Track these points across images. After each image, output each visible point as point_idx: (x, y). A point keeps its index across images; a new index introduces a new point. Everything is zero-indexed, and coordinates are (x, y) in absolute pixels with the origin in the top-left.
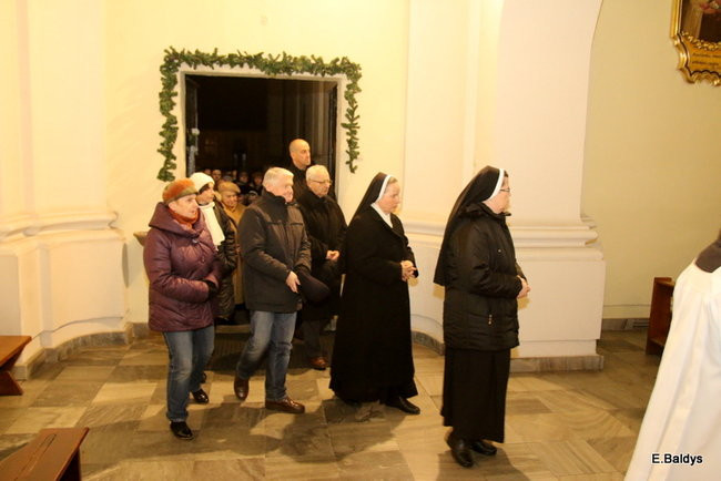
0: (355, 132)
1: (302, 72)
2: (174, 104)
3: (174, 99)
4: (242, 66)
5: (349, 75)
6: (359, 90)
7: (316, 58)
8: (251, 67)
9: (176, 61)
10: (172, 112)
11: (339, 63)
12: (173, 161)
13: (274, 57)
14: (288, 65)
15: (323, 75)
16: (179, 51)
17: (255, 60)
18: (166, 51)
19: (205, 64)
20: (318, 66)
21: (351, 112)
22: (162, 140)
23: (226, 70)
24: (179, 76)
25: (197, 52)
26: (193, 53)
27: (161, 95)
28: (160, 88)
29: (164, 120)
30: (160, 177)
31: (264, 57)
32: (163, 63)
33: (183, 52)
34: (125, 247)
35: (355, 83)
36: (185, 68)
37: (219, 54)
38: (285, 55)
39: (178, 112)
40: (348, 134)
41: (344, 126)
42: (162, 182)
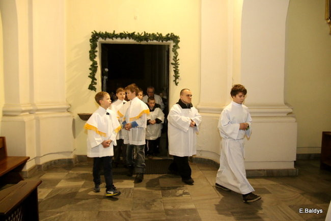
0: (177, 67)
1: (153, 40)
2: (96, 56)
3: (96, 54)
4: (126, 38)
5: (174, 41)
6: (179, 48)
7: (159, 33)
8: (130, 39)
9: (97, 37)
10: (95, 60)
11: (169, 36)
12: (95, 81)
13: (140, 34)
14: (146, 37)
15: (162, 41)
16: (98, 32)
17: (131, 36)
18: (92, 33)
19: (110, 38)
20: (160, 37)
21: (175, 58)
22: (91, 71)
23: (119, 41)
24: (98, 43)
25: (106, 32)
26: (104, 33)
27: (90, 52)
28: (89, 49)
29: (91, 63)
30: (89, 88)
31: (136, 34)
32: (91, 38)
33: (100, 33)
34: (74, 120)
35: (177, 44)
36: (101, 40)
37: (116, 33)
38: (145, 32)
39: (98, 59)
40: (174, 67)
41: (172, 64)
42: (90, 90)
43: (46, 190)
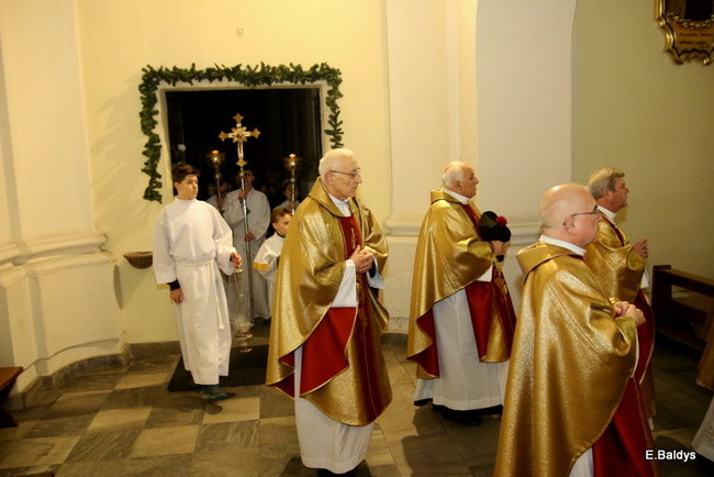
0: (339, 138)
1: (281, 82)
2: (155, 123)
3: (155, 118)
4: (220, 79)
5: (329, 81)
6: (341, 96)
7: (295, 65)
8: (230, 80)
9: (155, 79)
10: (154, 131)
11: (318, 70)
12: (158, 180)
13: (253, 68)
14: (267, 74)
15: (303, 82)
16: (156, 68)
17: (234, 73)
18: (144, 70)
19: (184, 80)
20: (297, 74)
21: (334, 118)
22: (146, 159)
23: (205, 85)
24: (158, 94)
25: (175, 68)
26: (171, 70)
27: (141, 114)
28: (140, 108)
29: (146, 139)
30: (146, 197)
31: (242, 68)
32: (142, 82)
33: (161, 70)
34: (117, 270)
35: (336, 88)
36: (164, 85)
37: (197, 69)
38: (263, 64)
39: (161, 130)
40: (332, 140)
41: (328, 132)
42: (148, 201)
43: (68, 438)
